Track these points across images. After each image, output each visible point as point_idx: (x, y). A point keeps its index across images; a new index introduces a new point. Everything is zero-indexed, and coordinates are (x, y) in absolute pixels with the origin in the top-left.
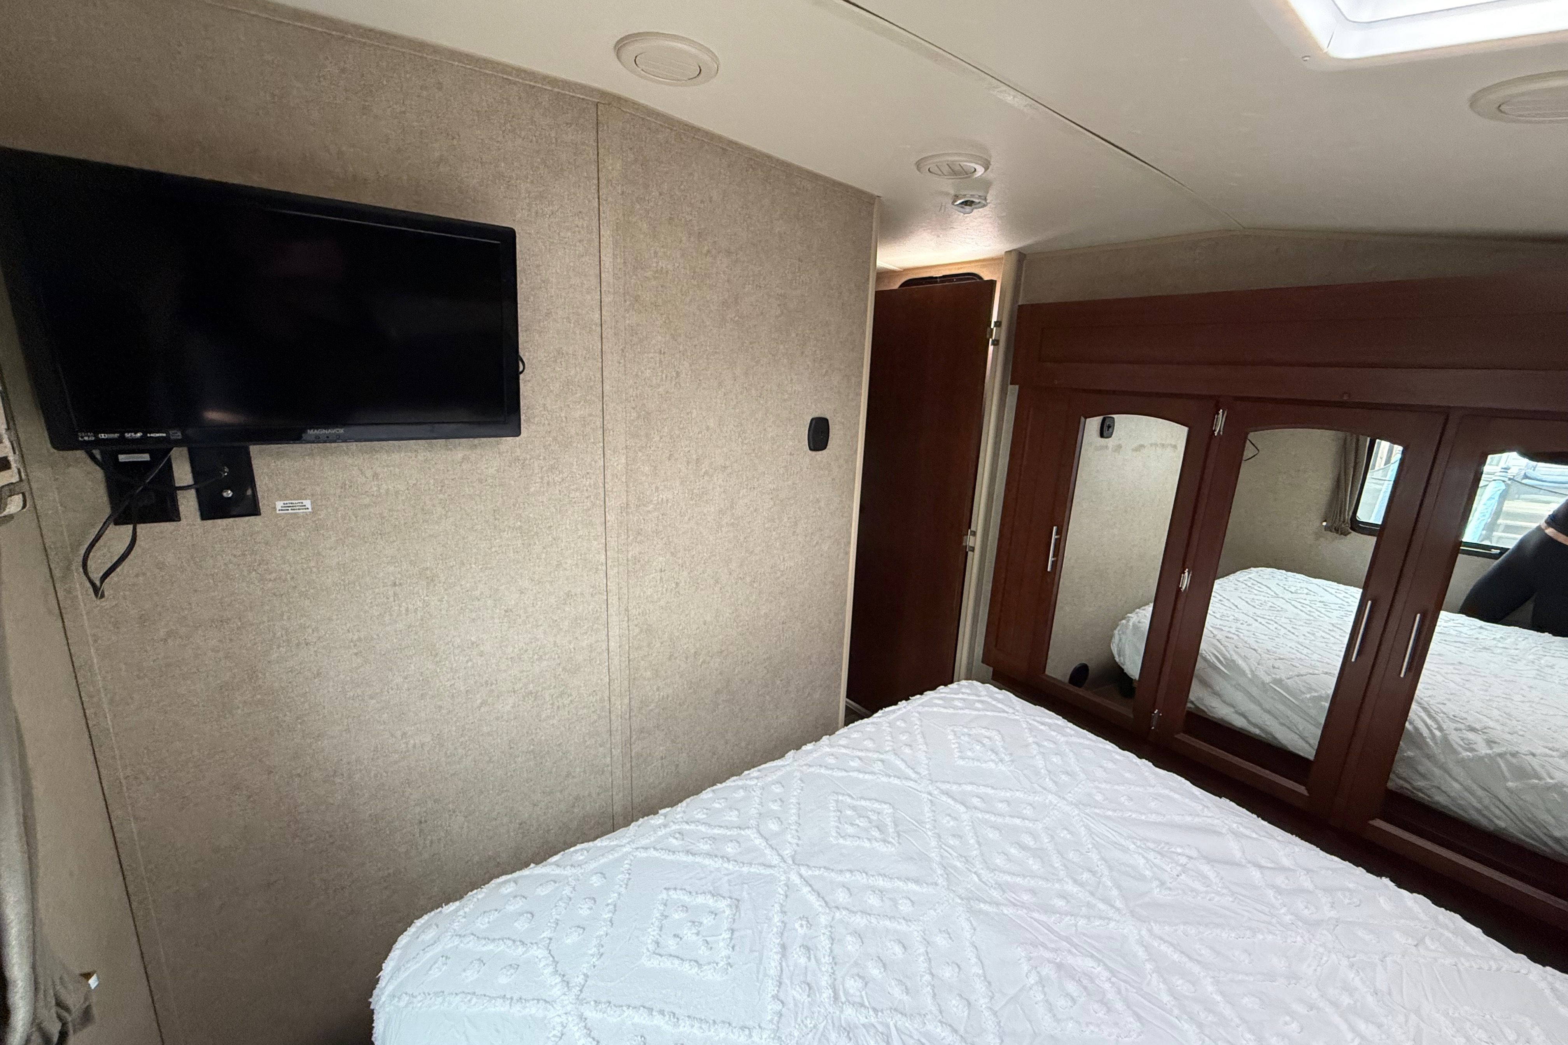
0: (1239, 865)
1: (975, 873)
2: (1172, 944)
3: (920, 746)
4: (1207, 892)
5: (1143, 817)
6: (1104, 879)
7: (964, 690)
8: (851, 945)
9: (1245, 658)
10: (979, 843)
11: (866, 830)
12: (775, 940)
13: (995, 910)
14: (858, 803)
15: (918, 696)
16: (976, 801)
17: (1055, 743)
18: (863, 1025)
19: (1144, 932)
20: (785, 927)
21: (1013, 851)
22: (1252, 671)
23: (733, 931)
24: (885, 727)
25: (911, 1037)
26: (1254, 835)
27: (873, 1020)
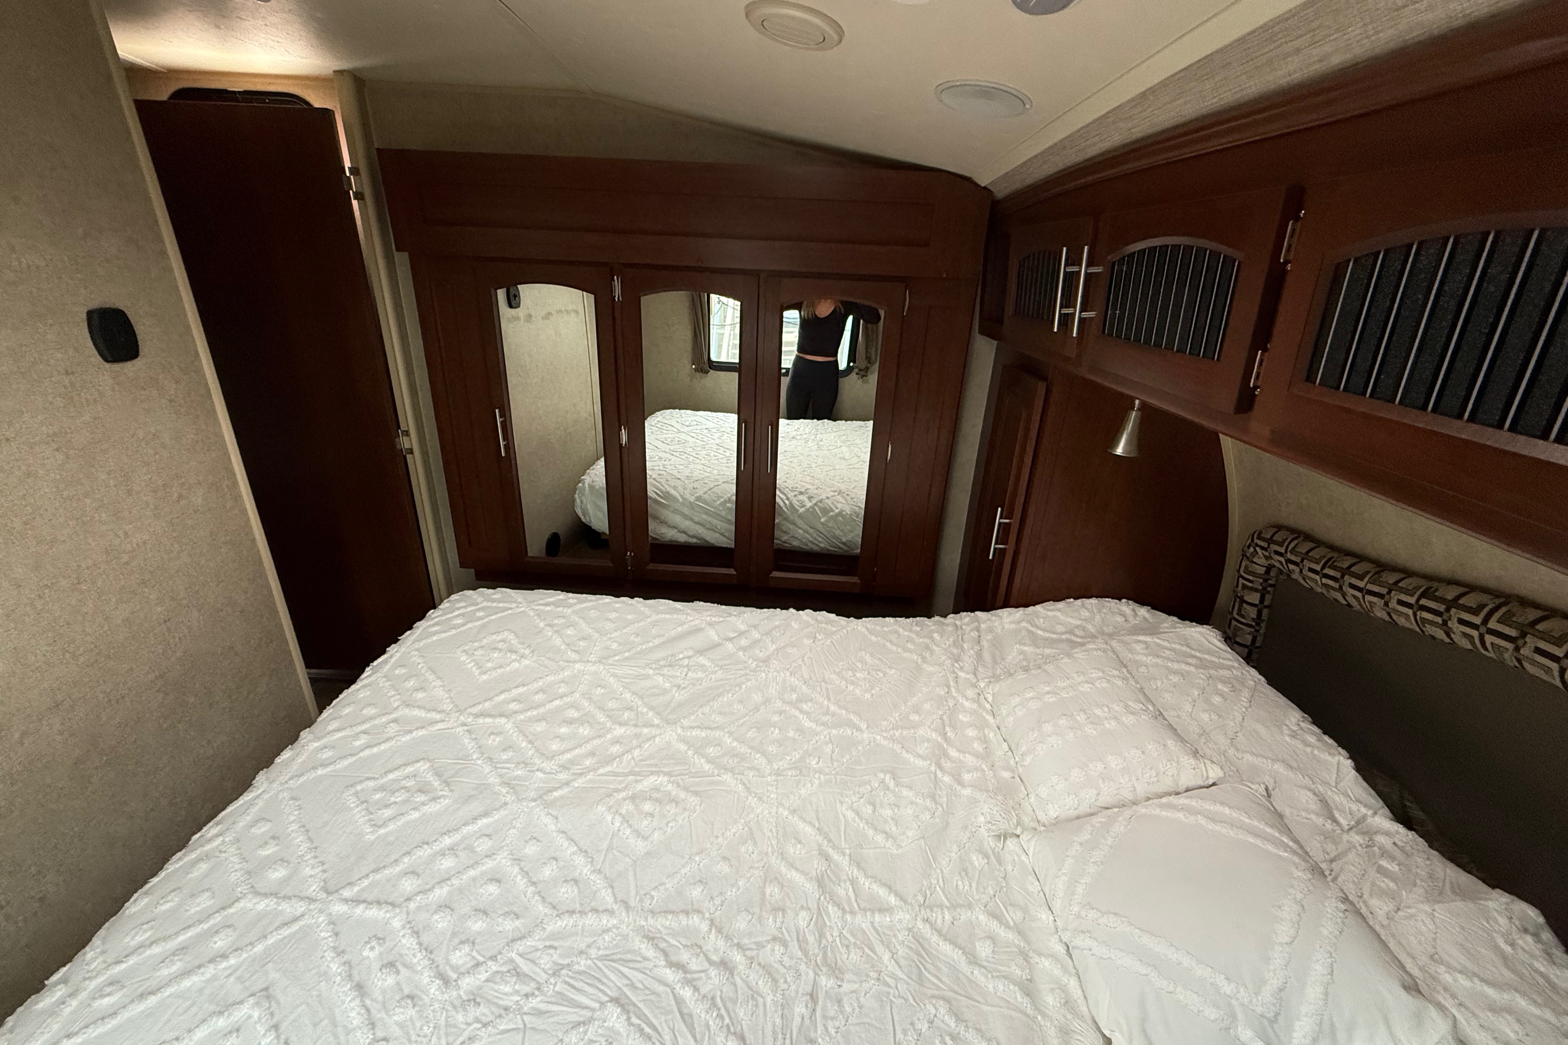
0: (719, 645)
1: (538, 770)
2: (698, 727)
3: (434, 684)
4: (707, 676)
5: (651, 644)
6: (640, 709)
7: (458, 605)
8: (442, 922)
9: (675, 488)
10: (530, 742)
11: (405, 801)
12: (345, 989)
13: (567, 790)
14: (385, 780)
15: (408, 633)
16: (514, 706)
17: (564, 617)
18: (487, 981)
19: (679, 731)
20: (350, 966)
21: (564, 730)
22: (681, 496)
23: (276, 1027)
24: (382, 683)
25: (537, 950)
26: (721, 619)
27: (494, 968)
